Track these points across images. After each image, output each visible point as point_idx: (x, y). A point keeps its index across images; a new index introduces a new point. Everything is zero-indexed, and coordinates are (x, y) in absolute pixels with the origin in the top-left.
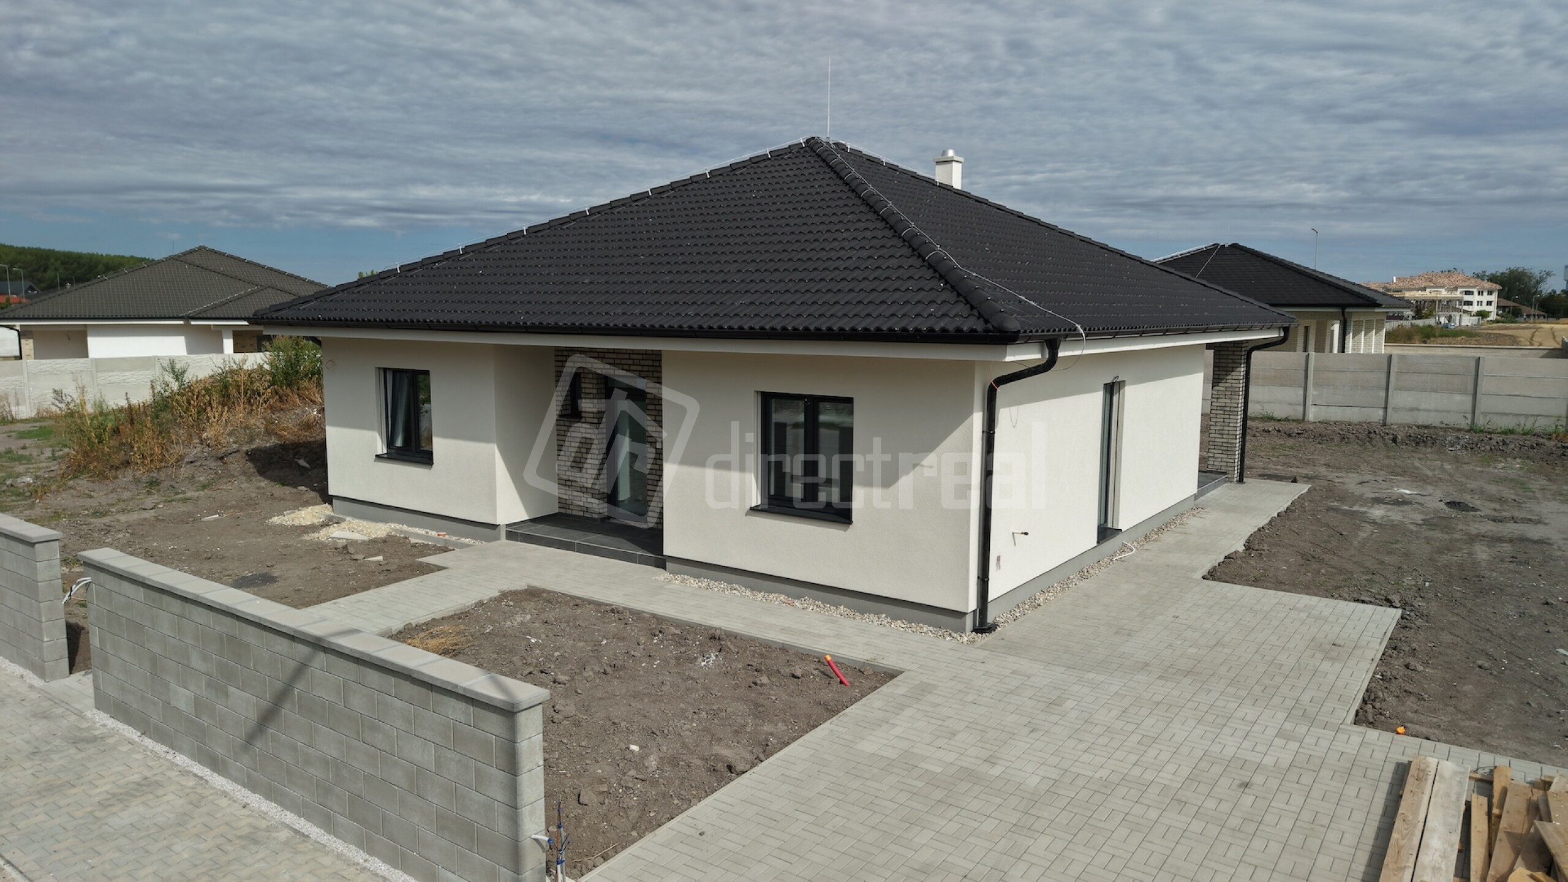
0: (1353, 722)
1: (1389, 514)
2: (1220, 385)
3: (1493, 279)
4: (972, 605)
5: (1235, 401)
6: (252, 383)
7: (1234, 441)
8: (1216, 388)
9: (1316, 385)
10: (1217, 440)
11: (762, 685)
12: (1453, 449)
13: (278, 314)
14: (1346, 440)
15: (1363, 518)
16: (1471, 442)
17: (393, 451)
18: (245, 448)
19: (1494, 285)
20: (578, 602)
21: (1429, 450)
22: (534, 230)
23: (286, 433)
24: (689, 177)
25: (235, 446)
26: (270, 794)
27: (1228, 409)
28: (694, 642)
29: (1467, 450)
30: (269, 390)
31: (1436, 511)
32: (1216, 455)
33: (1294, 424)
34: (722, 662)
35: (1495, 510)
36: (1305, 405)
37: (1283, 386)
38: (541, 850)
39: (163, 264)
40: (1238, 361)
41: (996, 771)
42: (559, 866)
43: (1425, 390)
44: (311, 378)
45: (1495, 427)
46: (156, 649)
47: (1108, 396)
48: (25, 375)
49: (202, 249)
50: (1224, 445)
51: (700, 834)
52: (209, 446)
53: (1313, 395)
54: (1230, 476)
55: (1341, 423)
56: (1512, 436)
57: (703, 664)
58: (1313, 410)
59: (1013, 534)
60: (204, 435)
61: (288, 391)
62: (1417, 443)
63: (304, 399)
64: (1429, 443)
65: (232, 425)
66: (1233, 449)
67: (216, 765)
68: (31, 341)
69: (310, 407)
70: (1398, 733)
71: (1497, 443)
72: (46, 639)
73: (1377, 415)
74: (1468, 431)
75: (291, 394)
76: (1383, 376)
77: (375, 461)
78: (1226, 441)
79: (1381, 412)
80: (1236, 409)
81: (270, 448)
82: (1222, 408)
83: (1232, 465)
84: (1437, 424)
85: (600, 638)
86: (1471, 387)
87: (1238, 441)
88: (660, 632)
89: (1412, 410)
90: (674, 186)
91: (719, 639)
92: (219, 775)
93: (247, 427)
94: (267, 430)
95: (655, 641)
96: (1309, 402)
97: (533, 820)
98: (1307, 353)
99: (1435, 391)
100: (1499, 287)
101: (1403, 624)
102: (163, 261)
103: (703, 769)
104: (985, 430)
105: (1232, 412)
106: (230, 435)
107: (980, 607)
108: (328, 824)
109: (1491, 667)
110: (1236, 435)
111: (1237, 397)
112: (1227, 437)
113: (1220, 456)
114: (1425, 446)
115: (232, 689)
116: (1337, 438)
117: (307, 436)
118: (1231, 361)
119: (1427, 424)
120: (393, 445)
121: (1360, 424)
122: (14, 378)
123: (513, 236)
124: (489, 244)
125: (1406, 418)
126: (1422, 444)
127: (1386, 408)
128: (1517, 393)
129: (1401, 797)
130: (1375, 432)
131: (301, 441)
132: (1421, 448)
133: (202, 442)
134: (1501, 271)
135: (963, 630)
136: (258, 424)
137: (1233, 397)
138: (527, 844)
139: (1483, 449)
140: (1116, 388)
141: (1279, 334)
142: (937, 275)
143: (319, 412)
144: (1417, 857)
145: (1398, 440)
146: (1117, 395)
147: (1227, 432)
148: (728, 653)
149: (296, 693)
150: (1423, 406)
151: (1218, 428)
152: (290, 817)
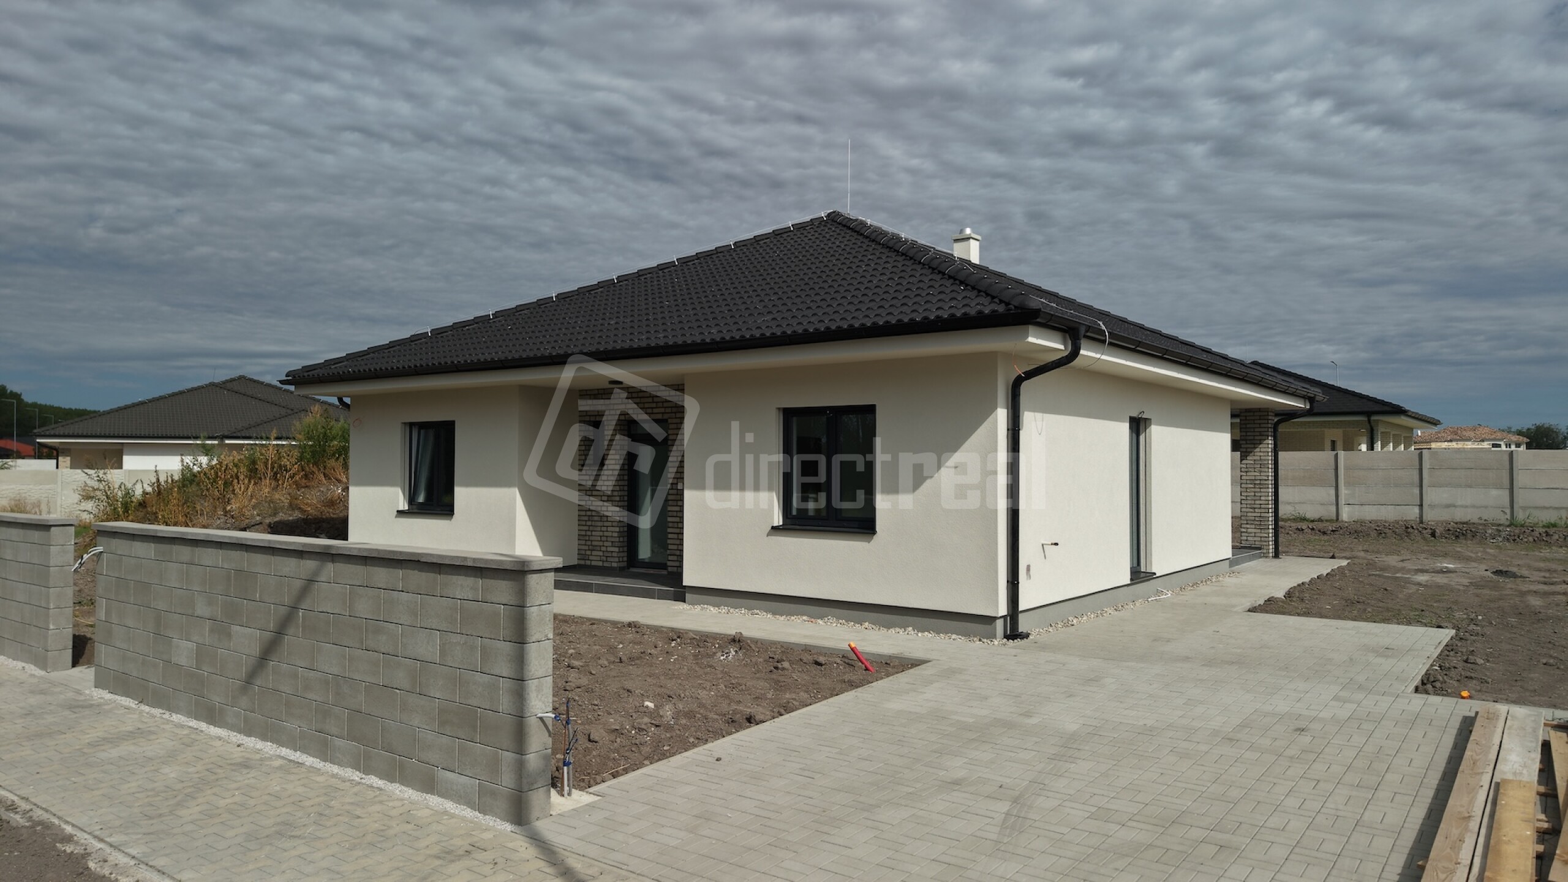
0: (1414, 691)
1: (1434, 579)
2: (1248, 458)
3: (1520, 433)
4: (1003, 610)
5: (1265, 474)
6: (279, 458)
7: (1266, 515)
8: (1244, 462)
9: (1348, 484)
10: (1249, 514)
11: (783, 669)
12: (1495, 541)
13: (311, 373)
14: (1383, 535)
15: (1408, 581)
16: (1512, 534)
17: (414, 507)
18: (267, 521)
19: (1521, 438)
20: (593, 622)
21: (1469, 542)
22: (563, 296)
23: (309, 509)
24: (714, 248)
25: (258, 518)
26: (264, 735)
27: (1258, 482)
28: (713, 645)
29: (1509, 542)
30: (296, 466)
31: (1482, 578)
32: (1249, 530)
33: (1329, 523)
34: (742, 658)
35: (1545, 577)
36: (1337, 504)
37: (1314, 486)
38: (547, 734)
39: (203, 390)
40: (1265, 433)
41: (1034, 721)
42: (565, 768)
43: (1460, 486)
44: (338, 459)
45: (1536, 520)
46: (161, 605)
47: (1134, 436)
48: (59, 483)
49: (241, 378)
50: (1257, 519)
51: (717, 760)
52: (232, 517)
53: (1345, 494)
54: (1265, 551)
55: (1376, 521)
56: (1555, 529)
57: (722, 658)
58: (1346, 509)
59: (1043, 545)
60: (229, 508)
61: (315, 469)
62: (1457, 537)
63: (330, 479)
64: (1469, 536)
65: (257, 499)
66: (1266, 523)
67: (212, 716)
68: (68, 459)
69: (334, 485)
70: (1463, 698)
71: (1540, 534)
72: (51, 627)
73: (1413, 513)
74: (1509, 526)
75: (317, 472)
76: (1416, 473)
77: (396, 517)
78: (1259, 515)
79: (1416, 510)
80: (1266, 482)
81: (293, 522)
82: (1252, 482)
83: (1266, 539)
84: (1475, 520)
85: (616, 644)
86: (1506, 482)
87: (1271, 515)
88: (679, 637)
89: (1448, 506)
90: (699, 256)
91: (739, 641)
92: (215, 726)
93: (271, 501)
94: (291, 504)
95: (673, 645)
96: (1342, 501)
97: (539, 697)
98: (1336, 452)
99: (1470, 487)
100: (1526, 440)
101: (1458, 638)
102: (203, 387)
103: (721, 722)
104: (1010, 427)
105: (1262, 485)
106: (254, 507)
107: (1010, 613)
108: (325, 753)
109: (1556, 664)
110: (1269, 509)
111: (1267, 470)
112: (1259, 511)
113: (1253, 530)
114: (1466, 539)
115: (236, 629)
116: (1374, 534)
117: (330, 513)
118: (1258, 434)
119: (1465, 520)
120: (414, 501)
121: (1397, 522)
122: (48, 487)
123: (542, 302)
124: (519, 309)
125: (1444, 515)
126: (1461, 537)
127: (1421, 506)
128: (1555, 486)
129: (1471, 732)
130: (1412, 527)
131: (324, 517)
132: (1462, 540)
133: (226, 513)
134: (1526, 427)
135: (995, 637)
136: (282, 498)
137: (1263, 470)
138: (532, 723)
139: (1526, 540)
140: (1142, 427)
141: (1305, 405)
142: (957, 282)
143: (343, 490)
144: (1495, 768)
145: (1437, 535)
146: (1144, 434)
147: (1259, 506)
148: (748, 650)
149: (301, 614)
150: (1459, 503)
151: (1249, 502)
152: (285, 751)
